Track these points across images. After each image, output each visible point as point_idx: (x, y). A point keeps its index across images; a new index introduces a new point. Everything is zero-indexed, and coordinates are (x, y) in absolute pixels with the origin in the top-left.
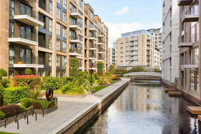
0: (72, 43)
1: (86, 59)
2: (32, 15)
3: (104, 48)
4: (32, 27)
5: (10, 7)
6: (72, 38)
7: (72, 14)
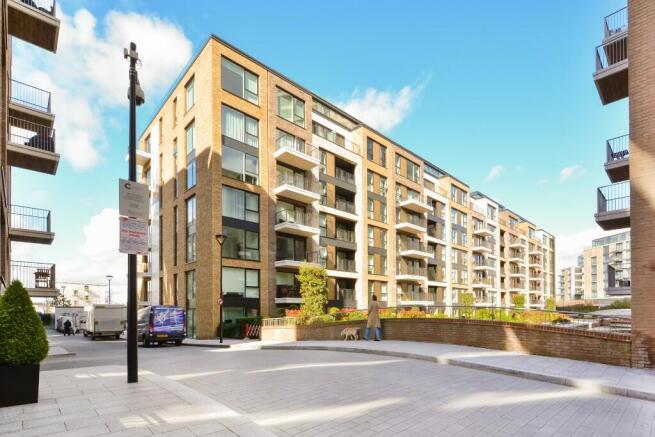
0: (477, 271)
1: (503, 291)
2: (421, 248)
3: (543, 271)
4: (420, 261)
5: (397, 244)
6: (476, 263)
7: (476, 232)
